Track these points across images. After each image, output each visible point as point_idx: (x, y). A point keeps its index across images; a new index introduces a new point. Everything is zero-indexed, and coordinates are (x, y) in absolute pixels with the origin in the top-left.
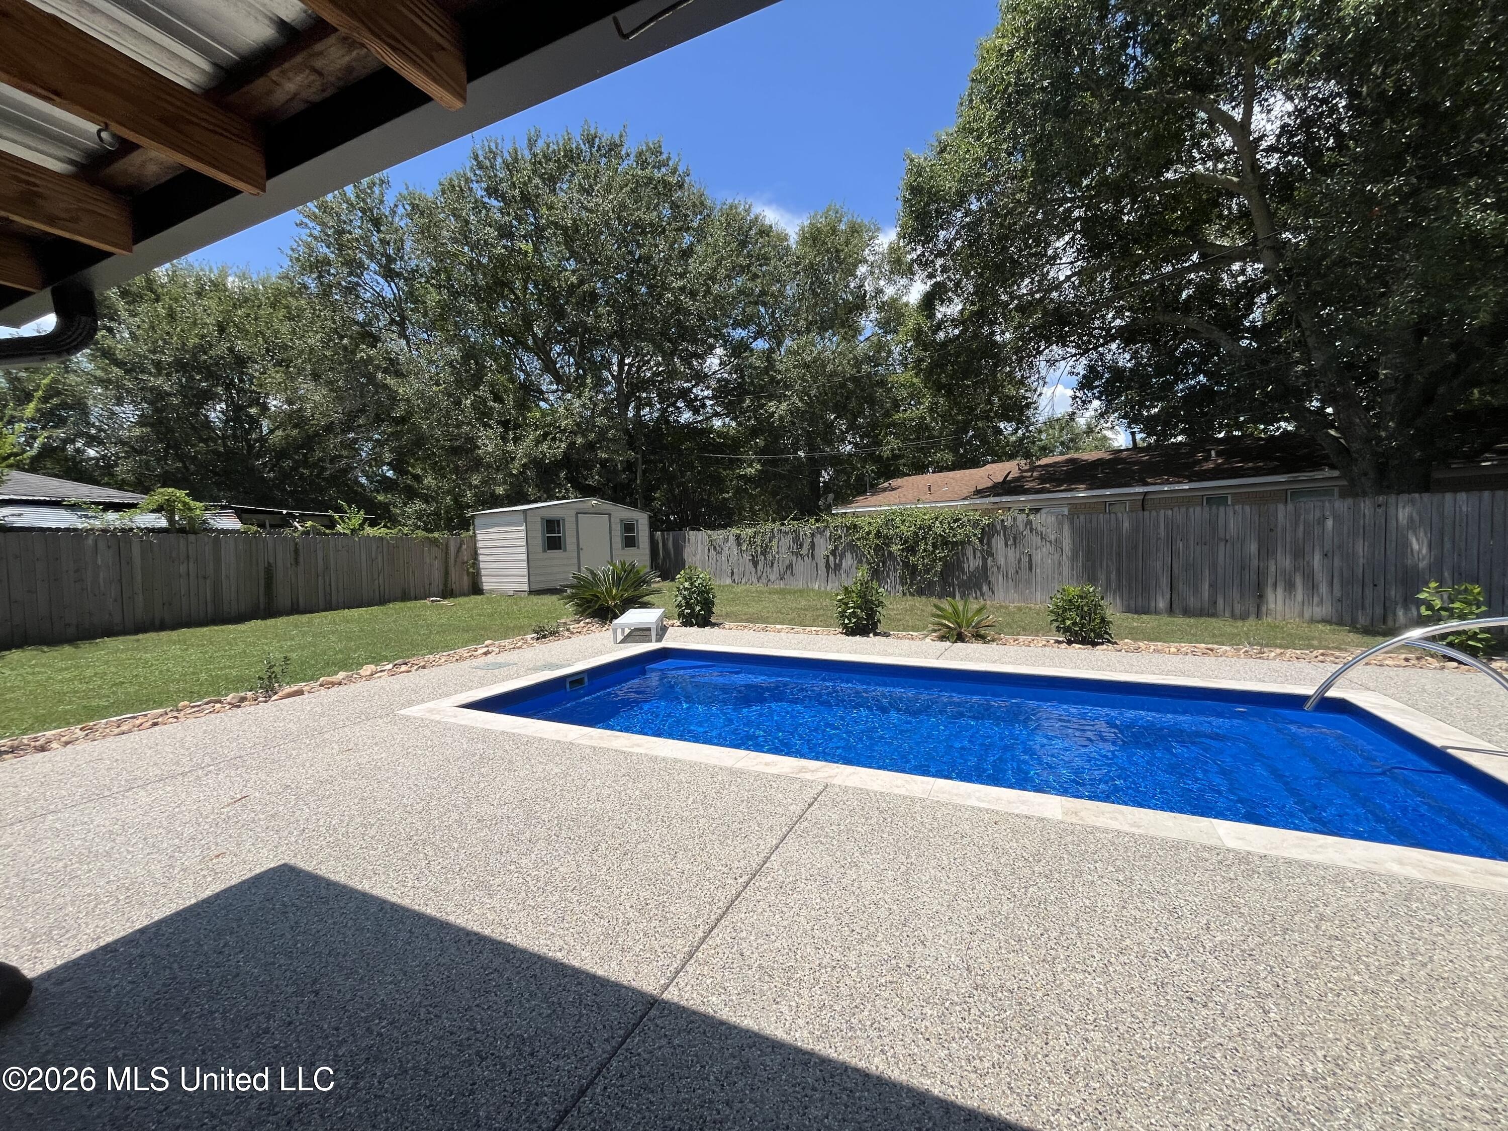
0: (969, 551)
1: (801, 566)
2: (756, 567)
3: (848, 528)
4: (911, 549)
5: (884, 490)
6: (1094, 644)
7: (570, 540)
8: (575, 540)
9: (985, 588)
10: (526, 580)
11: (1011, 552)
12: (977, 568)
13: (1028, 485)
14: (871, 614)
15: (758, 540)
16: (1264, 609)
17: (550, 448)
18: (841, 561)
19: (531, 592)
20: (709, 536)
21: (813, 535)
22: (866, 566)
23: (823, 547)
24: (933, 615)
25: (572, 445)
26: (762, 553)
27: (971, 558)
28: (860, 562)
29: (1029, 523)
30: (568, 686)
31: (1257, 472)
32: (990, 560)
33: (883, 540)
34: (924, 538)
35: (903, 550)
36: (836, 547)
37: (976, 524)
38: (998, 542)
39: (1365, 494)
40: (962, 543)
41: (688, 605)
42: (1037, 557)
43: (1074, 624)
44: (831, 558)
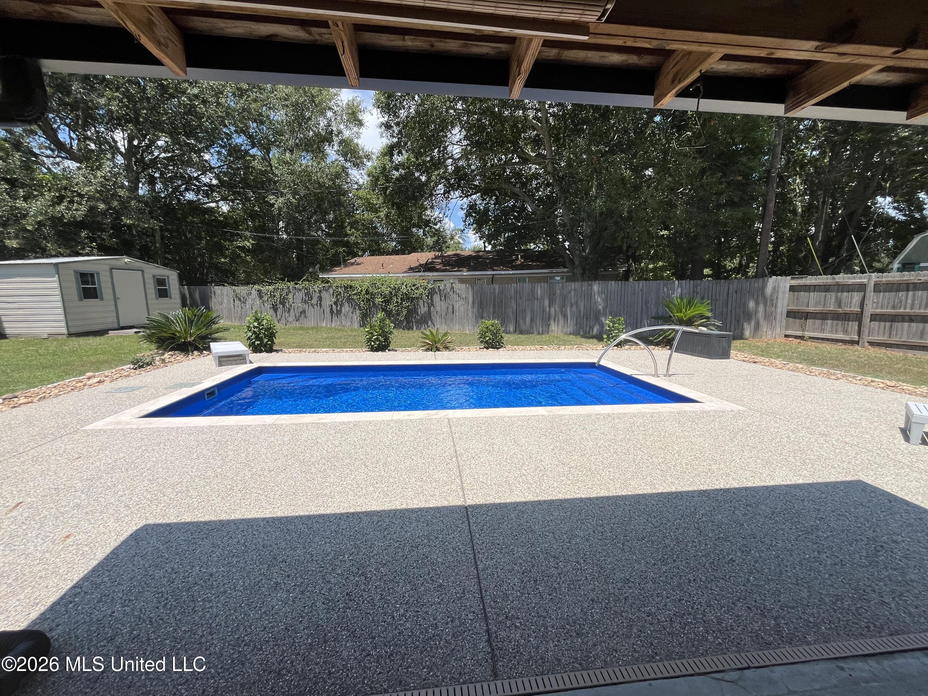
0: (421, 303)
1: (311, 312)
2: (276, 312)
3: (346, 288)
4: (387, 301)
5: (352, 264)
6: (498, 348)
7: (106, 291)
8: (111, 291)
9: (430, 323)
10: (63, 324)
11: (443, 303)
12: (425, 312)
13: (438, 267)
14: (387, 339)
15: (277, 295)
16: (550, 329)
17: (68, 209)
18: (341, 308)
19: (70, 335)
20: (234, 291)
21: (320, 292)
22: (358, 312)
23: (328, 300)
24: (422, 338)
25: (92, 209)
26: (281, 303)
27: (422, 306)
28: (355, 308)
29: (452, 288)
30: (206, 397)
31: (538, 268)
32: (432, 308)
33: (370, 296)
34: (396, 295)
35: (382, 302)
36: (338, 300)
37: (425, 289)
38: (436, 298)
39: (578, 281)
40: (417, 298)
41: (257, 338)
42: (456, 307)
43: (490, 339)
44: (334, 307)
